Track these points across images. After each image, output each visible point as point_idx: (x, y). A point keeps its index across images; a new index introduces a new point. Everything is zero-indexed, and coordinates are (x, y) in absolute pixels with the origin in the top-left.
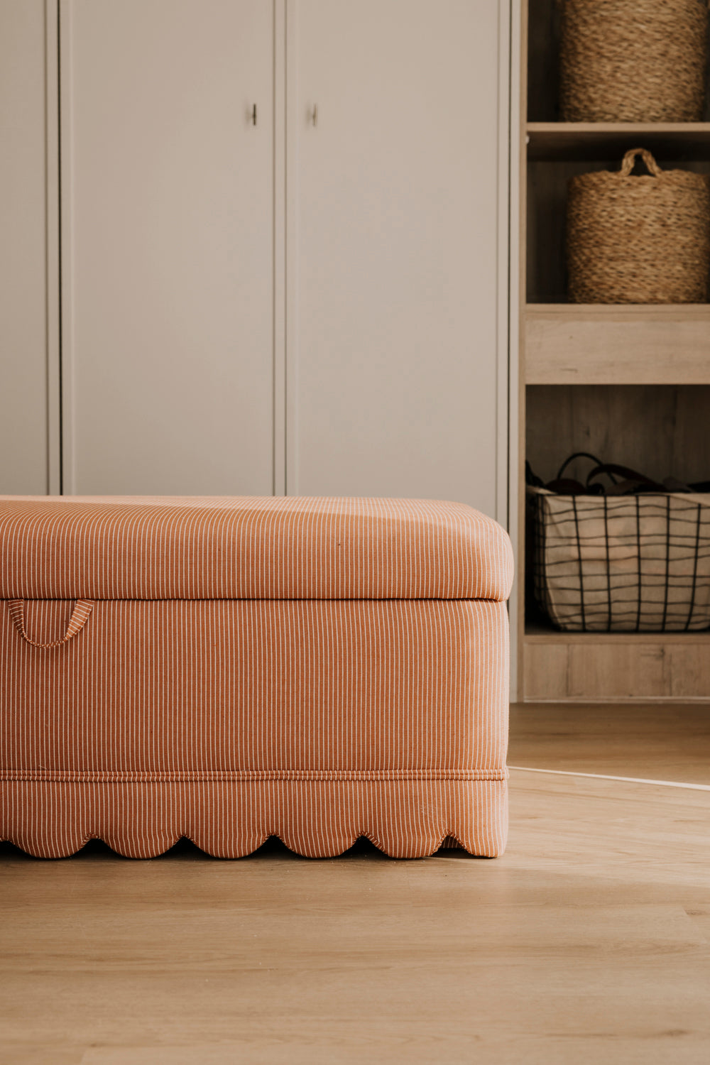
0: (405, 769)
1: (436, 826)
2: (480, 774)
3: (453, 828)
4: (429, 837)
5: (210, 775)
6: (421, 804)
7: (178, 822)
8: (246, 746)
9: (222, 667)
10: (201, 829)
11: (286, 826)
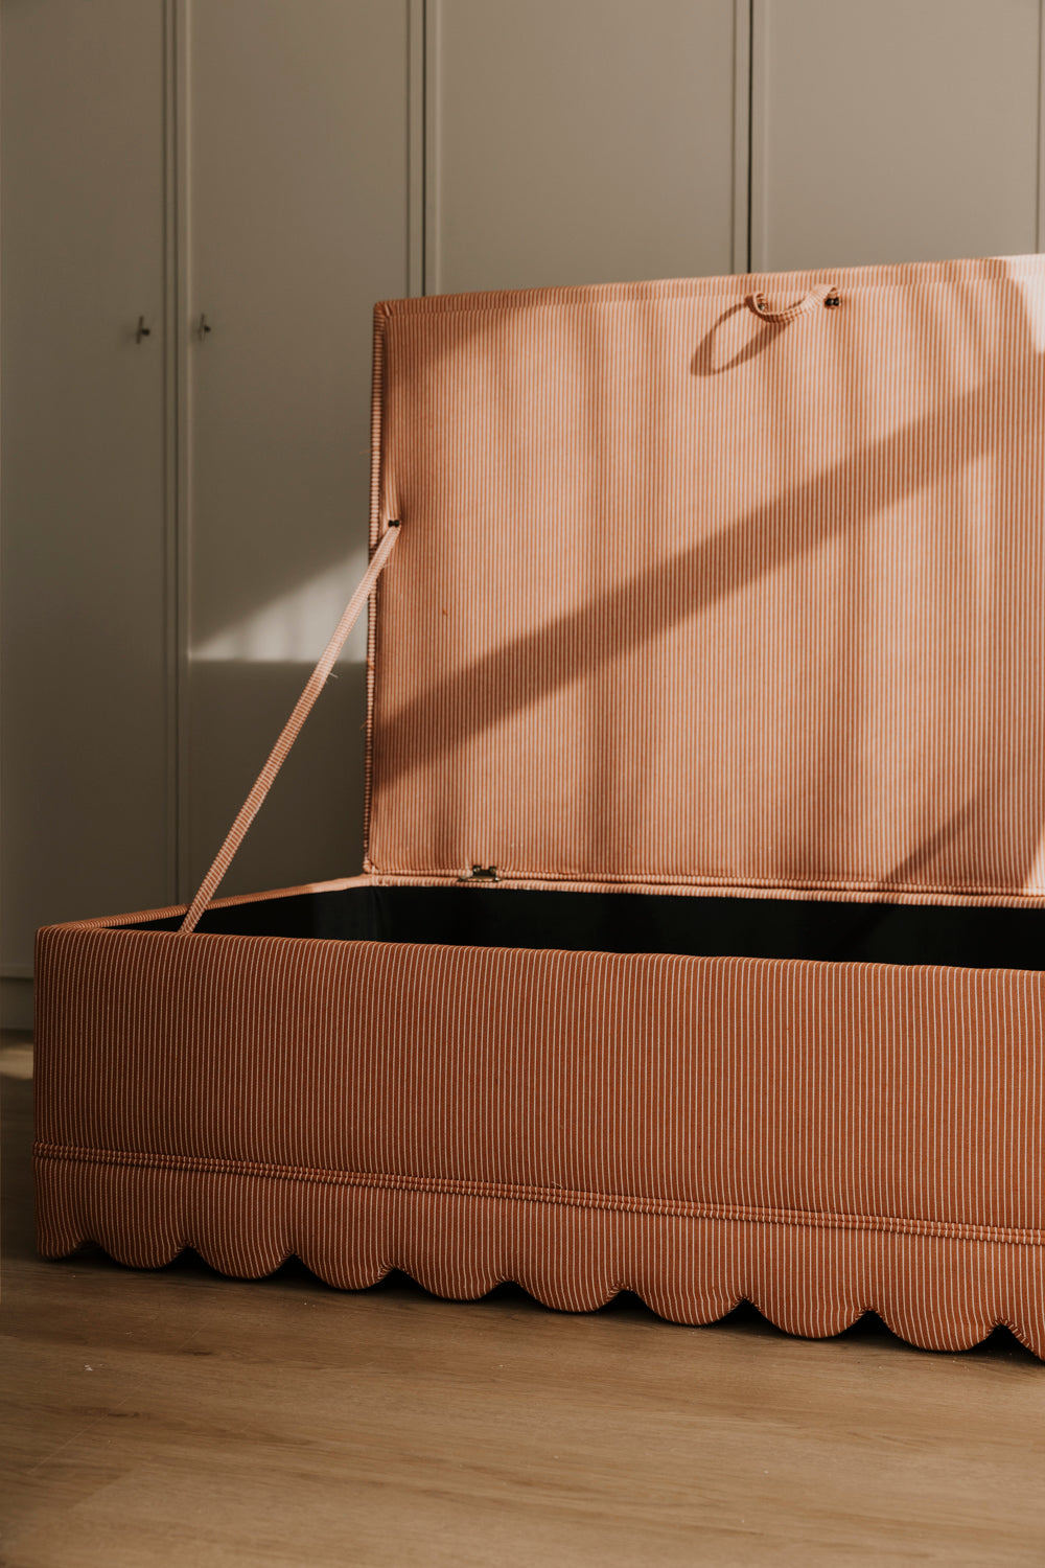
7: (736, 1278)
8: (830, 1177)
9: (798, 1061)
10: (768, 1291)
11: (887, 1300)
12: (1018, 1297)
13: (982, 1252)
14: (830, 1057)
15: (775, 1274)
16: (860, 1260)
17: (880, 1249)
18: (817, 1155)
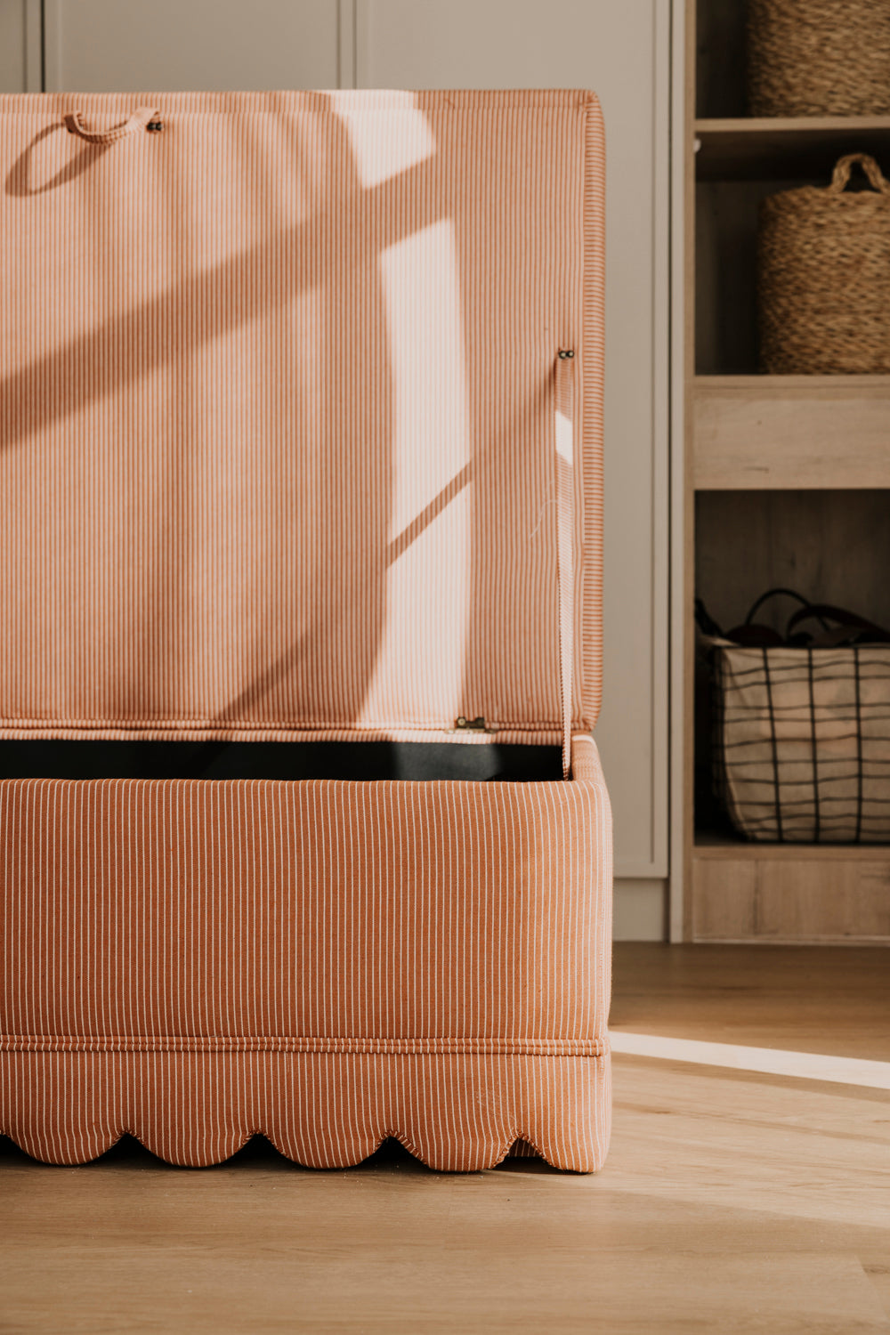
0: (453, 1037)
1: (499, 1123)
2: (566, 1046)
3: (525, 1128)
4: (488, 1140)
5: (165, 1043)
6: (476, 1089)
7: (118, 1111)
8: (217, 1000)
9: (182, 883)
10: (153, 1122)
11: (276, 1121)
12: (408, 1108)
13: (372, 1064)
14: (216, 877)
15: (159, 1104)
16: (248, 1083)
17: (268, 1069)
18: (202, 978)
